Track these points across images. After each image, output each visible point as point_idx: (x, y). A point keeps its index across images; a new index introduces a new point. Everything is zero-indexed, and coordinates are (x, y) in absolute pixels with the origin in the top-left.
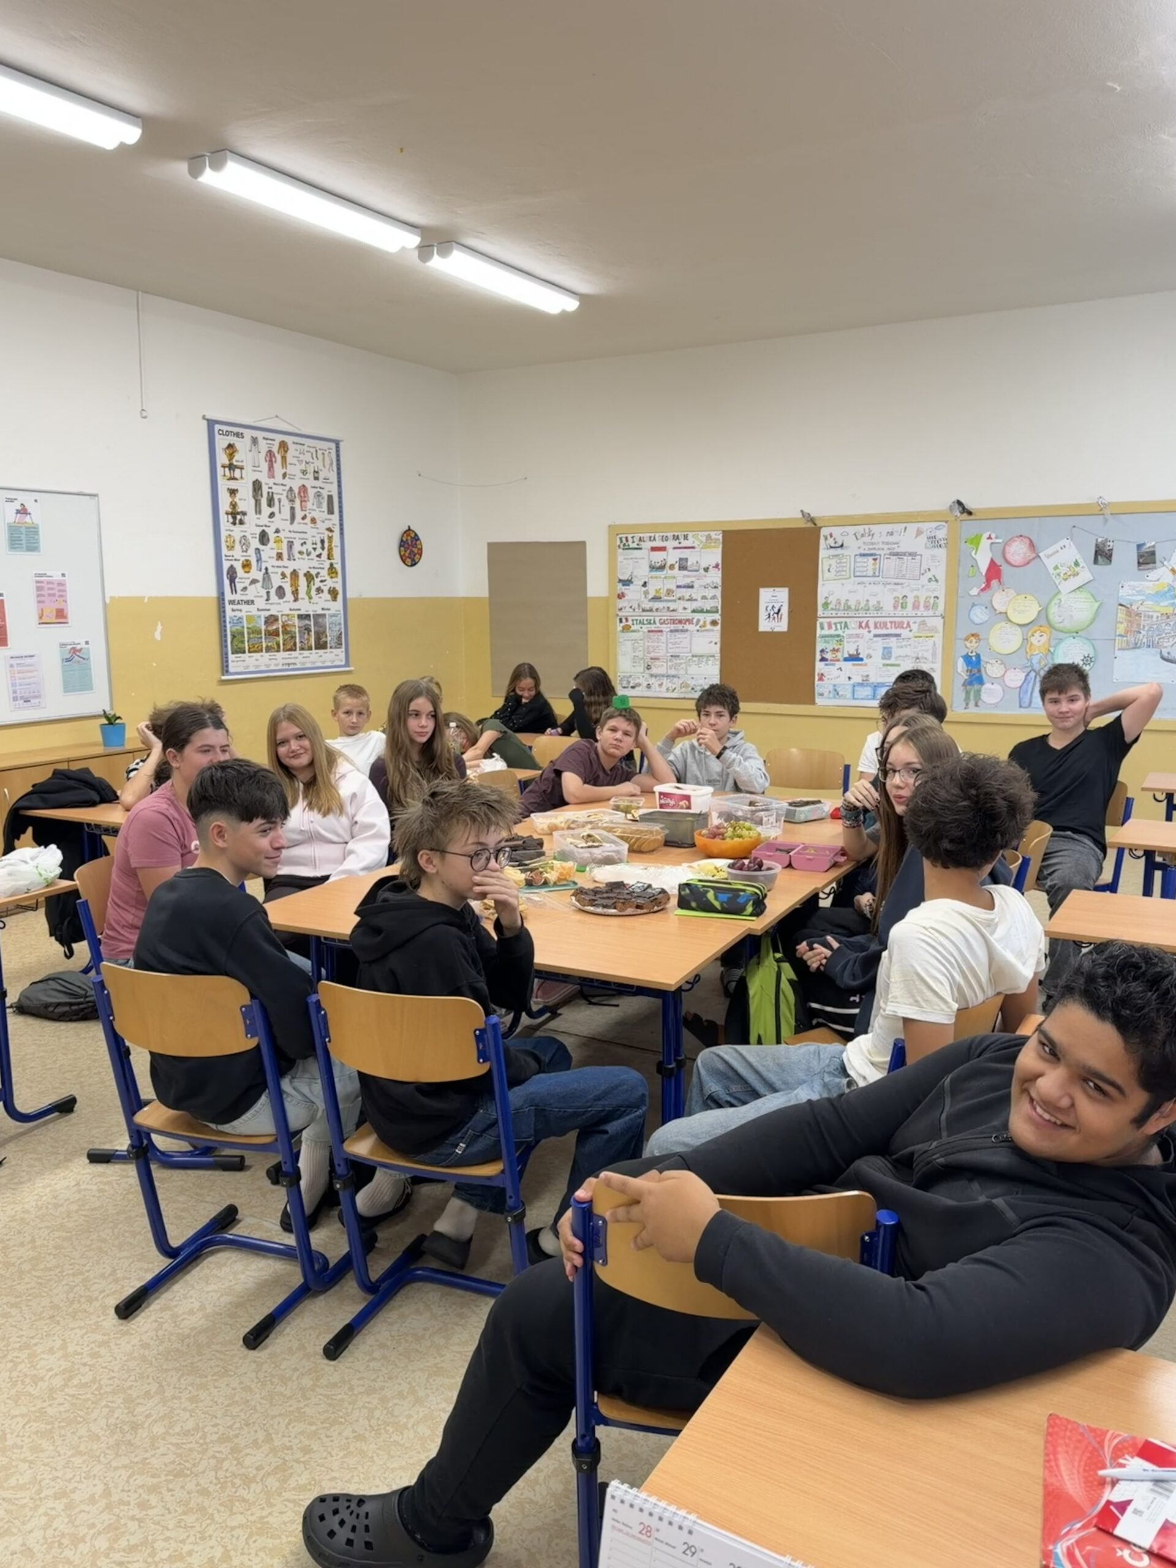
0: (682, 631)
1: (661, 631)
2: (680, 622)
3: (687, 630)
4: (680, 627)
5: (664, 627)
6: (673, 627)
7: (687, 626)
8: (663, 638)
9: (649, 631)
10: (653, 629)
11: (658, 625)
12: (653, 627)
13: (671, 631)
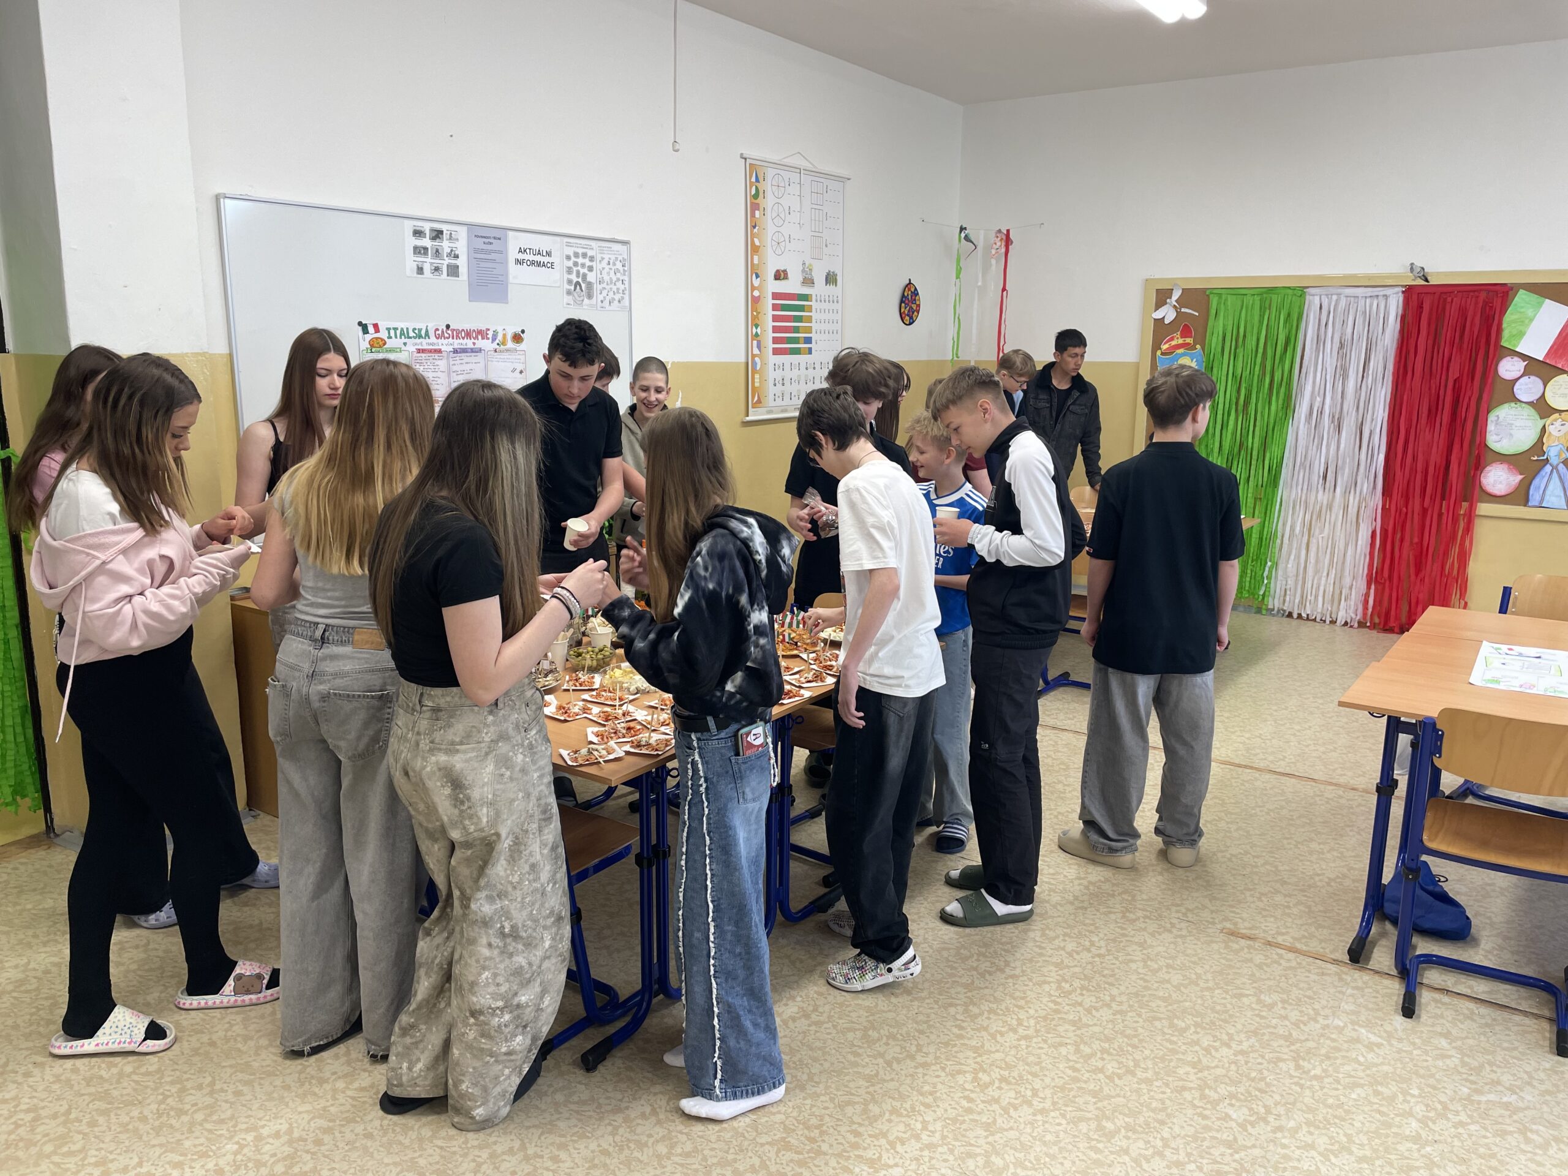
0: (472, 351)
1: (439, 351)
2: (468, 334)
3: (480, 350)
4: (469, 343)
5: (445, 345)
6: (457, 343)
7: (481, 343)
8: (442, 364)
9: (419, 351)
10: (425, 347)
11: (433, 339)
12: (424, 344)
13: (455, 351)
